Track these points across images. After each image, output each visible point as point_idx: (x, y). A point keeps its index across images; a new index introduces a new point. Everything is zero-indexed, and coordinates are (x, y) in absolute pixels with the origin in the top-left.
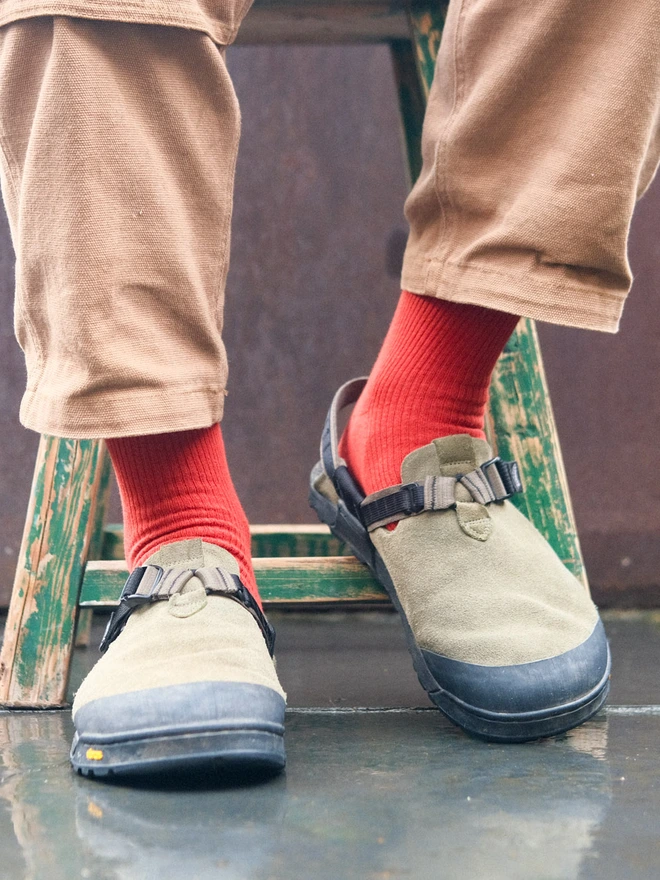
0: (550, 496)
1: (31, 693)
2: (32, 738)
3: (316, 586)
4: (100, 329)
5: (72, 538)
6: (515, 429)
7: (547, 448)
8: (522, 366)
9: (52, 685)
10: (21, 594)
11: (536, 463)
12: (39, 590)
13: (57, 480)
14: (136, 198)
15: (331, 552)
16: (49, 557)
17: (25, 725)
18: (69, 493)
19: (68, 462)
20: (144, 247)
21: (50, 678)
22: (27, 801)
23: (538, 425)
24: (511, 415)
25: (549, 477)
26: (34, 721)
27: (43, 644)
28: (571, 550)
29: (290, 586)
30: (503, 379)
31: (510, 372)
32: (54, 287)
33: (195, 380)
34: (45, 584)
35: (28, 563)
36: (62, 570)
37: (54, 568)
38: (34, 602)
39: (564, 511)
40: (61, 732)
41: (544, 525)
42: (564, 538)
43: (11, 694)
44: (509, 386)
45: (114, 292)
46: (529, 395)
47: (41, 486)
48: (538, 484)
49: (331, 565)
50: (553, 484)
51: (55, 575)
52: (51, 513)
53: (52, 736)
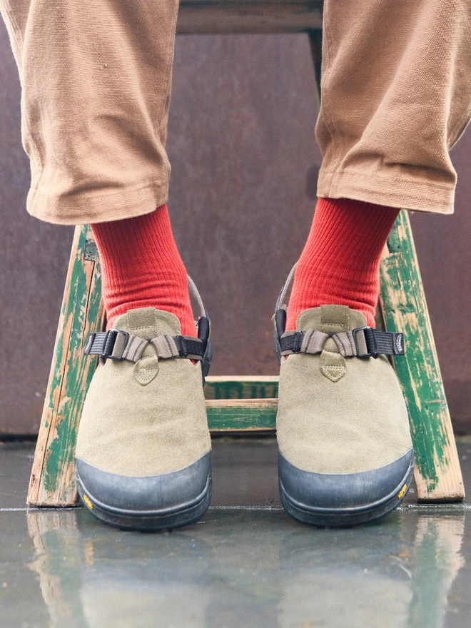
0: (424, 355)
1: (54, 496)
2: (55, 528)
3: (257, 420)
4: (81, 148)
5: (83, 385)
6: (398, 307)
7: (421, 321)
8: (403, 262)
9: (69, 490)
10: (46, 425)
11: (413, 332)
12: (59, 422)
13: (71, 345)
14: (103, 55)
15: (267, 395)
16: (66, 399)
17: (49, 519)
18: (80, 354)
19: (79, 332)
20: (108, 89)
21: (67, 486)
22: (51, 573)
23: (415, 305)
24: (395, 297)
25: (422, 341)
26: (56, 515)
27: (62, 461)
28: (438, 393)
29: (239, 419)
30: (389, 272)
31: (395, 267)
32: (47, 118)
33: (144, 180)
34: (64, 418)
35: (51, 403)
36: (76, 409)
37: (70, 407)
38: (56, 431)
39: (433, 365)
40: (75, 523)
41: (419, 376)
42: (433, 385)
43: (39, 496)
44: (394, 277)
45: (90, 121)
46: (408, 283)
47: (61, 349)
48: (415, 346)
49: (267, 405)
50: (425, 345)
51: (71, 412)
52: (67, 367)
53: (69, 527)
